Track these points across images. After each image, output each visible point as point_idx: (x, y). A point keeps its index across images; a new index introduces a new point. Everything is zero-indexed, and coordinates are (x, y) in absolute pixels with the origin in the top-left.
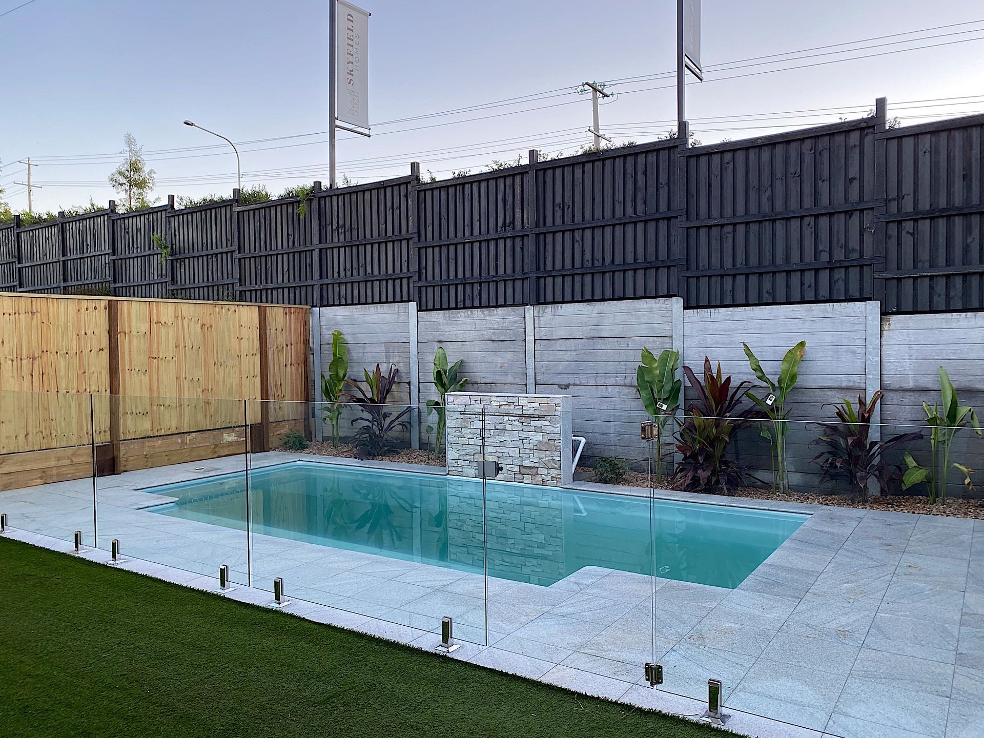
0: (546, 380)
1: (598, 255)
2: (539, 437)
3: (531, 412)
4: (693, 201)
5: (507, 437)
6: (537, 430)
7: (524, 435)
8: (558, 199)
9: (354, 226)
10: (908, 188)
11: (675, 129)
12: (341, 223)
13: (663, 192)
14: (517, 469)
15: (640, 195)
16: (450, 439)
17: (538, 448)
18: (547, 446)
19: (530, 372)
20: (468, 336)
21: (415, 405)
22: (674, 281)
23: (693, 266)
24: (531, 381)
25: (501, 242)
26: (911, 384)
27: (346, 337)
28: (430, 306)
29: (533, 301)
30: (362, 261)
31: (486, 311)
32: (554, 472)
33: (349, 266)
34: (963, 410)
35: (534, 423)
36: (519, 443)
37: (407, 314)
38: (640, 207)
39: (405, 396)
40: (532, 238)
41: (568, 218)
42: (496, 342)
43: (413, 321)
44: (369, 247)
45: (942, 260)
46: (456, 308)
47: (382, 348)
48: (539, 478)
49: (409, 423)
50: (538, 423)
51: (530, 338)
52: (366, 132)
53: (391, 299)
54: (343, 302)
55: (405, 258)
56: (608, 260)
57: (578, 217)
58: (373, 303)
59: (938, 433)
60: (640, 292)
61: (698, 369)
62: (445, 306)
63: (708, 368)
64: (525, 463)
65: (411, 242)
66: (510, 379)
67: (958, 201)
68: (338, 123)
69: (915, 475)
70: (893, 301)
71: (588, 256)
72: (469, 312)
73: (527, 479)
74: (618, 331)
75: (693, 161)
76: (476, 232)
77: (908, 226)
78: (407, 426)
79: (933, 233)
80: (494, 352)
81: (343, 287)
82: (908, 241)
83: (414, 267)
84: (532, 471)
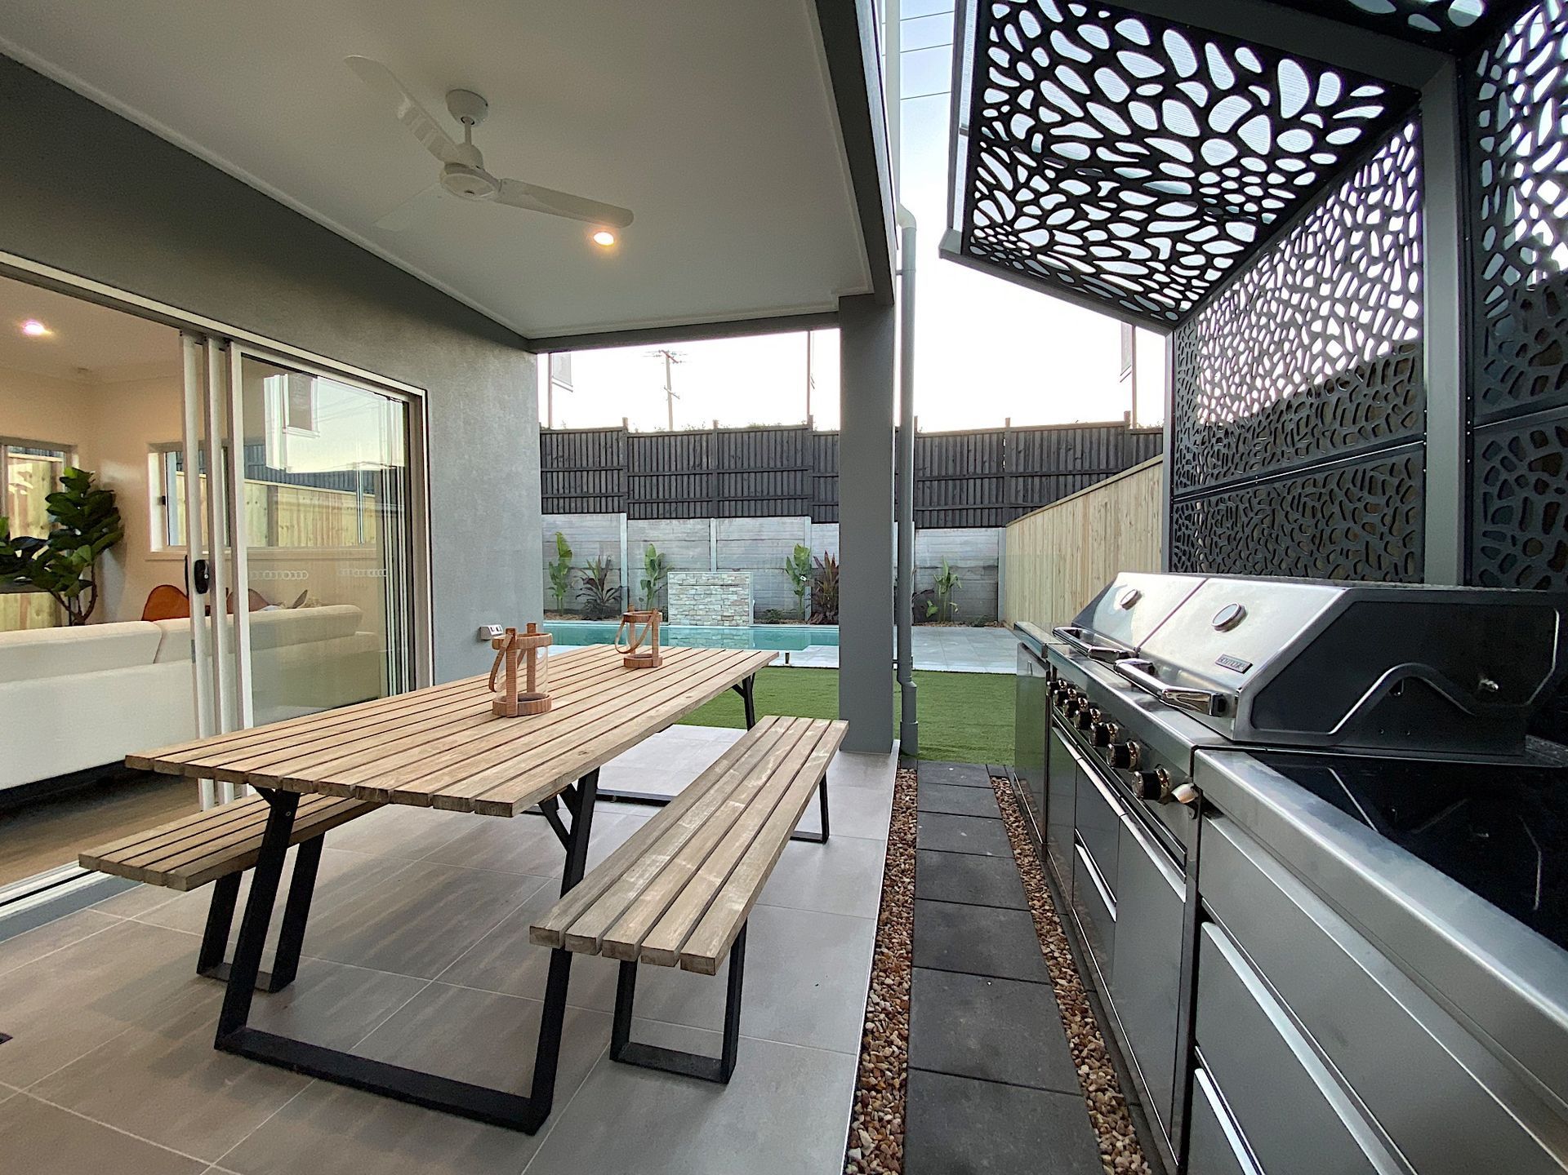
0: (724, 566)
1: (759, 489)
2: (735, 597)
3: (730, 582)
4: (816, 463)
5: (713, 599)
6: (735, 593)
7: (724, 596)
8: (732, 453)
9: (572, 457)
10: (928, 464)
11: (806, 419)
12: (560, 454)
13: (799, 455)
14: (719, 618)
15: (785, 455)
16: (671, 601)
17: (734, 604)
18: (740, 602)
19: (713, 561)
20: (666, 537)
21: (624, 583)
22: (805, 507)
23: (816, 499)
24: (714, 566)
25: (692, 477)
26: (928, 565)
27: (565, 537)
28: (637, 516)
29: (716, 516)
30: (578, 483)
31: (681, 521)
32: (744, 618)
33: (567, 485)
34: (953, 577)
35: (731, 589)
36: (722, 602)
37: (619, 521)
38: (785, 462)
39: (617, 578)
40: (715, 475)
41: (739, 465)
42: (689, 541)
43: (623, 526)
44: (585, 473)
45: (943, 502)
46: (658, 518)
47: (597, 545)
48: (734, 622)
49: (620, 597)
50: (734, 589)
51: (713, 540)
52: (570, 388)
53: (604, 510)
54: (562, 511)
55: (616, 482)
56: (765, 493)
57: (746, 465)
58: (588, 513)
59: (941, 590)
60: (785, 513)
61: (821, 558)
62: (649, 516)
63: (827, 559)
64: (725, 614)
65: (621, 472)
66: (698, 565)
67: (950, 472)
68: (553, 380)
69: (932, 610)
70: (920, 522)
71: (752, 489)
72: (668, 521)
73: (727, 623)
74: (772, 535)
75: (816, 438)
76: (673, 468)
77: (928, 483)
78: (618, 599)
79: (939, 487)
80: (687, 548)
81: (561, 501)
82: (927, 491)
83: (624, 489)
84: (730, 618)
